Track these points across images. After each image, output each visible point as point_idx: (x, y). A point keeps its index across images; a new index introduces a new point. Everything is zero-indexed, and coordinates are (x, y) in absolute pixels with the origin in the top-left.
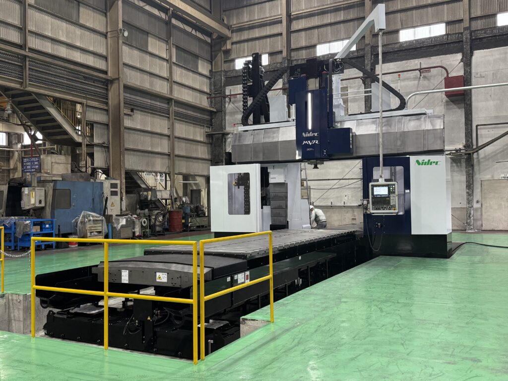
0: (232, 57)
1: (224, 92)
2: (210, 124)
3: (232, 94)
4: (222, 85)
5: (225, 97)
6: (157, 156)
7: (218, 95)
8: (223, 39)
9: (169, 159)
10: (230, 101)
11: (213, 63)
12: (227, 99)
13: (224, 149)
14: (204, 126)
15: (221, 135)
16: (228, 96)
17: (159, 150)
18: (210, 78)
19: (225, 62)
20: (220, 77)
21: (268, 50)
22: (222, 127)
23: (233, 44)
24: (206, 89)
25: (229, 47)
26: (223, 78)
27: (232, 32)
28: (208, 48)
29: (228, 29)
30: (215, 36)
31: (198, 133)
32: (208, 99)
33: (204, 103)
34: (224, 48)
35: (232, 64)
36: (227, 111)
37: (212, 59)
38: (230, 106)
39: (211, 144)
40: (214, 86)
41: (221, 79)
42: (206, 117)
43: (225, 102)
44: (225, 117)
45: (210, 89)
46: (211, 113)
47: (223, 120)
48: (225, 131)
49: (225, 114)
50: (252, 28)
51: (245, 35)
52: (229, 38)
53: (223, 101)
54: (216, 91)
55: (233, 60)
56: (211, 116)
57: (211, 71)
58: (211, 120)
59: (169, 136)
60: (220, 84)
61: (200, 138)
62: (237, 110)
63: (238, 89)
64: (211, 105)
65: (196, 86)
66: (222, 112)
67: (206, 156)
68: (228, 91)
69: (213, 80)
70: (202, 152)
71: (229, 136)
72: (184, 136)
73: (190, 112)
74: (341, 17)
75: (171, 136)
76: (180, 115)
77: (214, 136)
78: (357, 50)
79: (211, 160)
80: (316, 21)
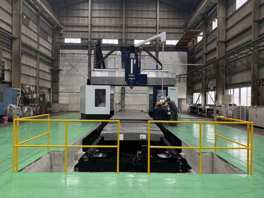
0: (63, 37)
1: (59, 52)
2: (52, 65)
3: (63, 53)
4: (58, 48)
5: (59, 54)
6: (31, 77)
7: (56, 53)
8: (59, 28)
9: (36, 80)
10: (62, 56)
11: (54, 38)
12: (61, 55)
13: (58, 77)
14: (49, 66)
15: (57, 71)
16: (61, 54)
17: (32, 75)
18: (52, 45)
19: (60, 38)
20: (57, 45)
21: (81, 37)
22: (57, 66)
23: (64, 31)
24: (50, 49)
25: (62, 32)
26: (59, 45)
27: (64, 26)
28: (51, 31)
29: (62, 25)
30: (55, 26)
31: (47, 68)
32: (51, 53)
33: (50, 55)
34: (60, 33)
35: (63, 40)
36: (60, 60)
37: (53, 36)
38: (62, 58)
39: (52, 74)
40: (54, 49)
41: (58, 46)
42: (50, 62)
43: (59, 56)
44: (59, 62)
45: (52, 50)
46: (52, 60)
47: (58, 64)
48: (59, 69)
50: (74, 26)
51: (70, 29)
52: (62, 29)
53: (59, 55)
54: (55, 51)
55: (64, 39)
57: (53, 41)
58: (52, 63)
59: (36, 69)
60: (57, 48)
61: (48, 71)
62: (66, 60)
63: (66, 51)
64: (52, 57)
65: (47, 47)
66: (58, 60)
67: (50, 79)
68: (61, 51)
69: (53, 45)
70: (49, 77)
71: (61, 71)
72: (42, 69)
73: (45, 59)
74: (112, 30)
75: (37, 69)
76: (41, 59)
77: (54, 71)
78: (119, 44)
79: (52, 82)
80: (102, 30)
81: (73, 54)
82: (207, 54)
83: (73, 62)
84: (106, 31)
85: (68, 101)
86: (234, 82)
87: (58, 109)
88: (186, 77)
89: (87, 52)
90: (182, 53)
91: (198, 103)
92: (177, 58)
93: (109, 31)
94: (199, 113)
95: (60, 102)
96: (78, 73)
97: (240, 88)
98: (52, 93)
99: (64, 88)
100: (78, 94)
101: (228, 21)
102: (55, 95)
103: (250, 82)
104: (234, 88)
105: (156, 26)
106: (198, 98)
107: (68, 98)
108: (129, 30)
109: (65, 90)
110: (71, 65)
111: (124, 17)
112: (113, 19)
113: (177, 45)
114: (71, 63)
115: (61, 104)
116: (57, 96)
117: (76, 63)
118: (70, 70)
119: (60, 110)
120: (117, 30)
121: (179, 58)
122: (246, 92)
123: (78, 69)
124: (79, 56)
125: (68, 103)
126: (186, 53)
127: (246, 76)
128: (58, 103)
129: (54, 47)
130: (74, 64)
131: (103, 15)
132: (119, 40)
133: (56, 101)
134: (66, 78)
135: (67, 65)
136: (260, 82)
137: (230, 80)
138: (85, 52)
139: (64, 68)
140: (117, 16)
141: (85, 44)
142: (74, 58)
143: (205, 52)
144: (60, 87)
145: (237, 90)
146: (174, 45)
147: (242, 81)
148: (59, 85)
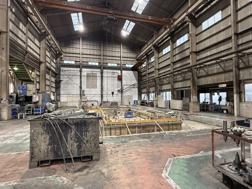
0: (63, 59)
1: (60, 69)
7: (58, 69)
8: (60, 54)
9: (49, 87)
11: (57, 60)
12: (61, 71)
13: (60, 85)
14: (54, 77)
18: (56, 64)
19: (61, 60)
20: (59, 64)
21: (75, 60)
23: (64, 56)
24: (55, 67)
25: (62, 57)
27: (63, 53)
28: (55, 56)
35: (63, 61)
36: (61, 74)
39: (56, 83)
40: (57, 67)
46: (56, 74)
47: (60, 77)
48: (60, 80)
50: (70, 53)
51: (67, 55)
57: (56, 62)
58: (56, 76)
59: (49, 80)
60: (59, 66)
61: (54, 81)
62: (65, 75)
63: (65, 69)
64: (56, 72)
66: (59, 74)
67: (54, 86)
68: (62, 68)
71: (62, 81)
73: (53, 74)
74: (95, 57)
76: (51, 74)
77: (57, 81)
78: (99, 65)
79: (56, 88)
80: (88, 56)
81: (70, 70)
82: (148, 74)
83: (70, 75)
84: (91, 57)
85: (66, 100)
86: (163, 89)
88: (137, 85)
89: (79, 69)
90: (135, 72)
91: (144, 99)
93: (93, 57)
94: (146, 105)
95: (61, 101)
96: (73, 82)
97: (166, 92)
98: (56, 95)
99: (64, 92)
100: (73, 95)
101: (159, 59)
103: (170, 89)
104: (163, 92)
105: (121, 56)
106: (144, 97)
107: (66, 98)
108: (105, 57)
109: (64, 93)
110: (68, 77)
111: (102, 50)
112: (95, 50)
113: (132, 68)
115: (62, 102)
116: (59, 97)
117: (72, 76)
118: (68, 81)
119: (61, 106)
120: (97, 57)
121: (133, 75)
122: (169, 94)
123: (73, 80)
124: (74, 72)
125: (67, 101)
126: (137, 72)
127: (168, 87)
131: (89, 48)
132: (99, 63)
133: (59, 100)
134: (65, 86)
135: (66, 77)
136: (174, 89)
137: (161, 88)
139: (64, 79)
140: (97, 49)
141: (78, 65)
142: (71, 73)
143: (147, 73)
145: (164, 93)
146: (130, 67)
147: (167, 89)
148: (60, 90)
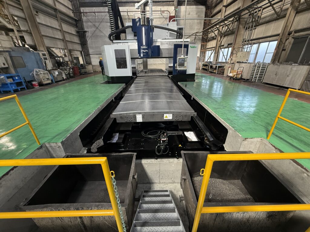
1: (80, 10)
2: (76, 26)
3: (84, 11)
7: (77, 12)
9: (63, 42)
10: (84, 15)
12: (82, 14)
13: (86, 39)
14: (74, 27)
15: (83, 32)
16: (83, 12)
22: (82, 28)
24: (71, 7)
31: (73, 30)
32: (72, 13)
33: (72, 15)
36: (84, 21)
38: (84, 18)
39: (79, 36)
41: (77, 3)
42: (74, 22)
43: (81, 16)
44: (83, 23)
45: (73, 8)
46: (76, 20)
47: (82, 25)
48: (84, 31)
49: (83, 22)
53: (80, 15)
54: (76, 9)
56: (76, 22)
58: (77, 24)
59: (60, 30)
60: (77, 6)
61: (74, 33)
62: (88, 21)
63: (87, 9)
64: (75, 17)
65: (66, 5)
66: (81, 20)
67: (78, 42)
68: (82, 9)
69: (72, 3)
70: (76, 40)
71: (87, 33)
72: (67, 31)
73: (67, 19)
75: (62, 30)
76: (62, 19)
77: (80, 33)
79: (81, 44)
81: (94, 12)
82: (227, 6)
83: (96, 22)
86: (254, 37)
87: (92, 70)
88: (201, 35)
89: (107, 9)
90: (200, 8)
91: (209, 61)
92: (195, 13)
94: (210, 70)
96: (102, 34)
97: (260, 43)
98: (84, 55)
99: (93, 51)
102: (87, 57)
103: (278, 35)
106: (209, 55)
110: (94, 25)
114: (94, 23)
115: (94, 65)
117: (99, 23)
118: (95, 31)
119: (94, 71)
121: (197, 14)
123: (101, 30)
124: (100, 15)
126: (203, 8)
128: (91, 64)
129: (74, 4)
130: (97, 24)
133: (89, 63)
134: (93, 40)
135: (91, 26)
136: (290, 34)
137: (250, 35)
138: (105, 10)
139: (89, 30)
142: (96, 17)
143: (225, 4)
144: (89, 49)
145: (255, 46)
147: (265, 36)
148: (88, 47)
